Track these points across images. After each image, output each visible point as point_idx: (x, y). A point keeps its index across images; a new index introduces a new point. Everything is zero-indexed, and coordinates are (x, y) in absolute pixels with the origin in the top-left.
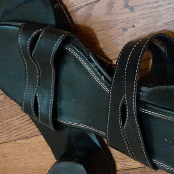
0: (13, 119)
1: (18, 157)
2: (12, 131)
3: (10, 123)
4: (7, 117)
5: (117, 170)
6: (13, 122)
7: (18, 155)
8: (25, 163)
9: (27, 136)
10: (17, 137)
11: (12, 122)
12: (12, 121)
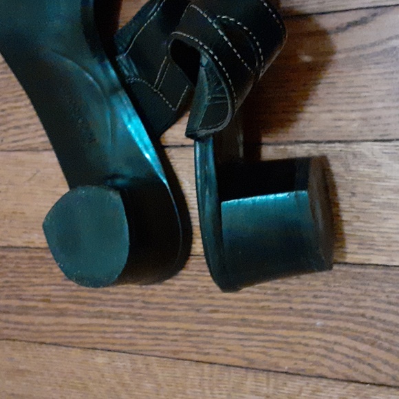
0: (18, 104)
1: (5, 187)
2: (9, 129)
3: (9, 111)
4: (6, 98)
5: (192, 253)
6: (18, 110)
7: (6, 185)
8: (16, 205)
9: (36, 146)
10: (14, 144)
11: (14, 110)
12: (16, 108)
